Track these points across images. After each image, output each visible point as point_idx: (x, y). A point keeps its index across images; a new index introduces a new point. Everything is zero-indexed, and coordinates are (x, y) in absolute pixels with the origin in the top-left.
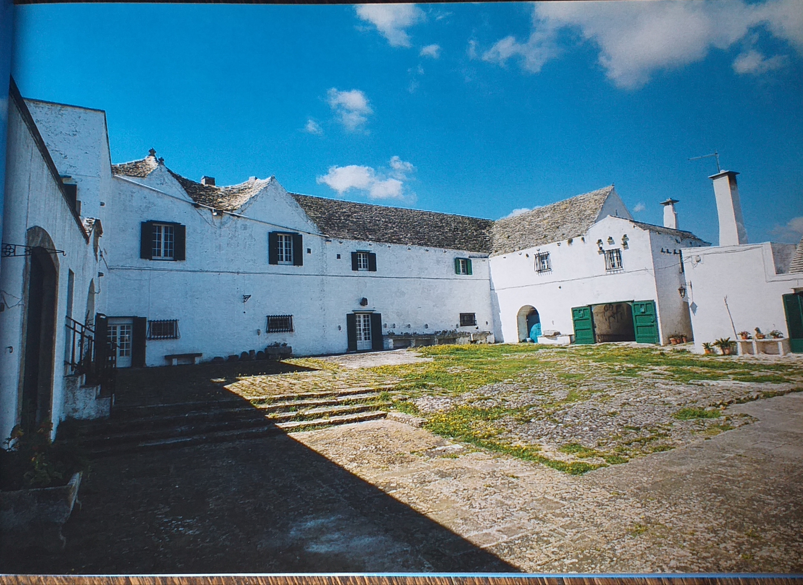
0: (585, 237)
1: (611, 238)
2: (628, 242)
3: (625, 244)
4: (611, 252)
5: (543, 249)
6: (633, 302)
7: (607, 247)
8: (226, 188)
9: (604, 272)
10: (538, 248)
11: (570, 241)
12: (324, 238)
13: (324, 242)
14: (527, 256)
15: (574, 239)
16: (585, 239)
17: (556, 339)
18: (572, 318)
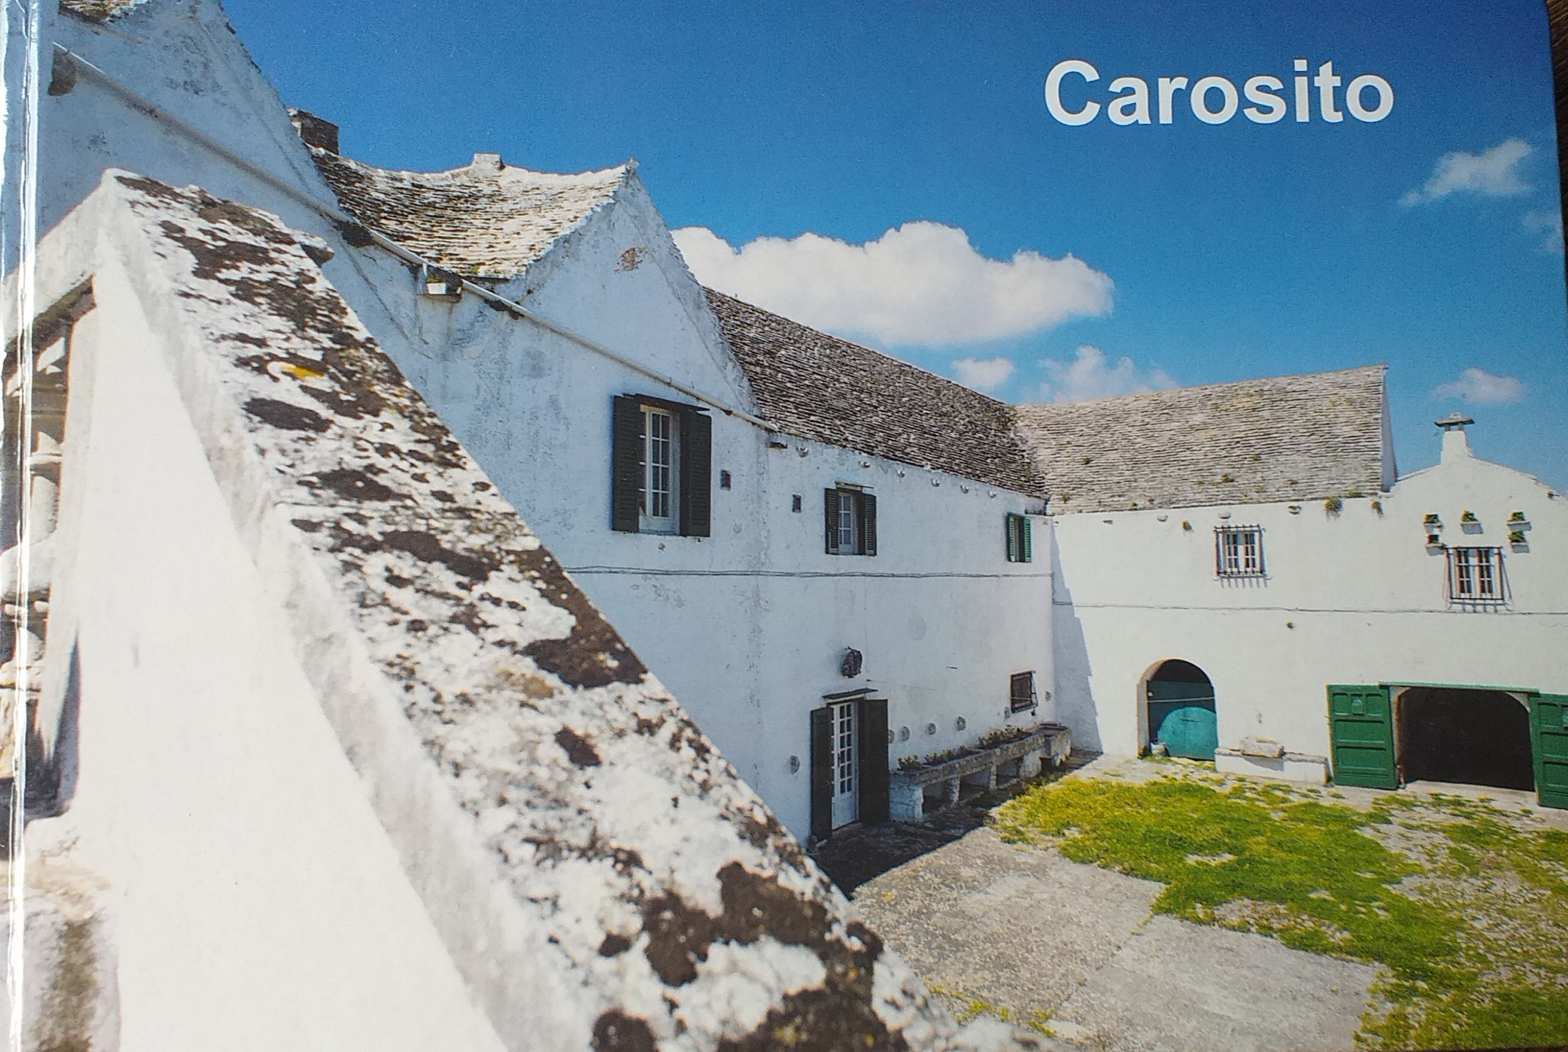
0: (1382, 501)
1: (1468, 516)
2: (1527, 534)
3: (1517, 539)
4: (1462, 553)
5: (1242, 516)
6: (1533, 695)
7: (1453, 536)
8: (394, 179)
9: (1442, 603)
10: (1224, 510)
11: (1334, 507)
12: (764, 433)
13: (763, 446)
14: (1187, 527)
15: (1346, 503)
16: (1383, 507)
17: (1281, 768)
18: (1326, 713)
